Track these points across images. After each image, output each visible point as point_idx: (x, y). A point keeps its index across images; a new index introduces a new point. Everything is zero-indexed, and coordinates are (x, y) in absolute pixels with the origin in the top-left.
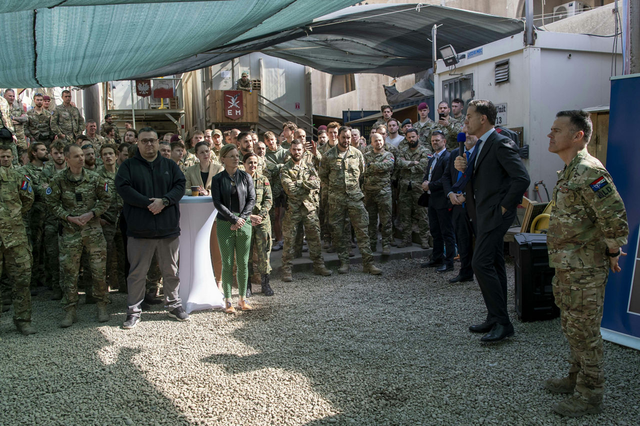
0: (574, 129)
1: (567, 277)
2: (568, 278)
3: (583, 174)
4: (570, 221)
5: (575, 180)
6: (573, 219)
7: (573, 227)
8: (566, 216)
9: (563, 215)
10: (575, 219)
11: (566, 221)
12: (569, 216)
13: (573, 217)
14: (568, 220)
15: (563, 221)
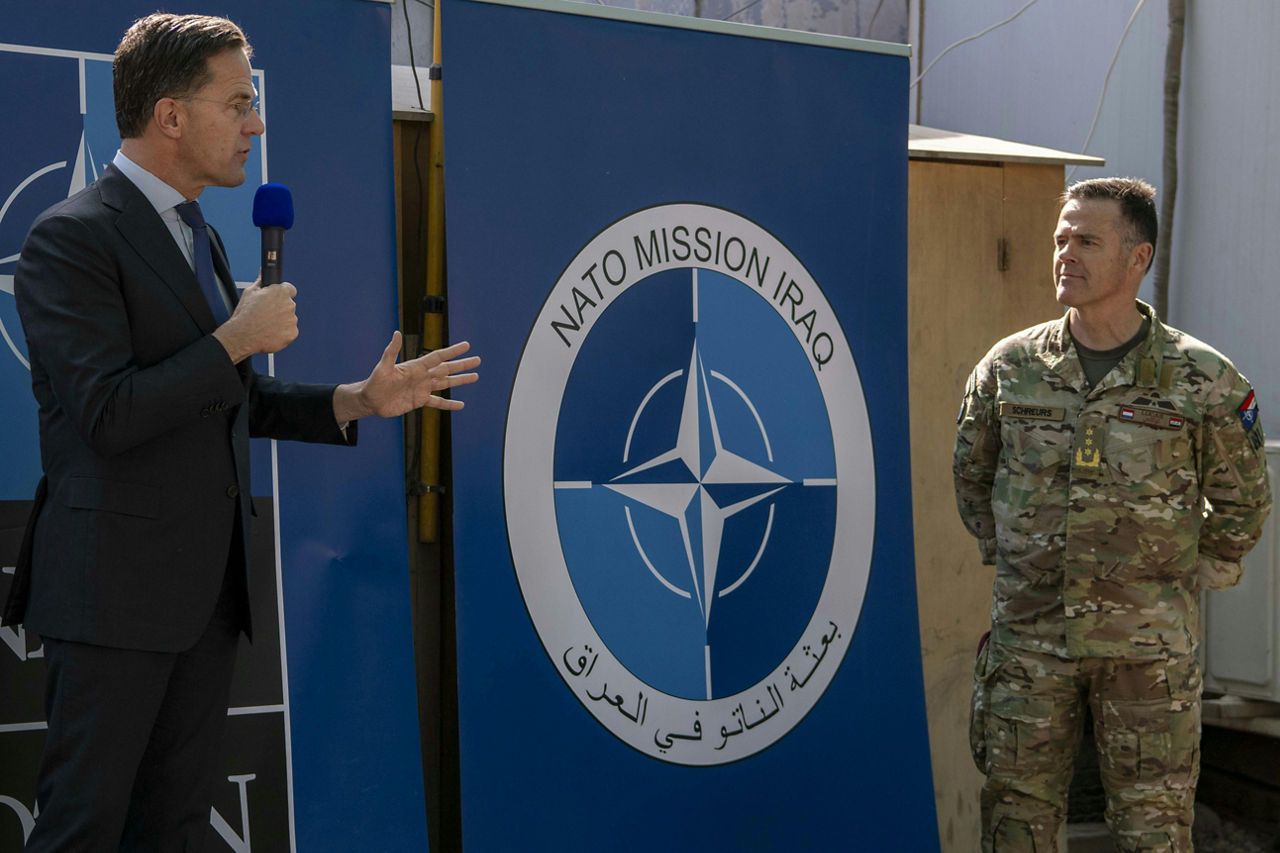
0: (1131, 237)
1: (1157, 677)
2: (1159, 680)
3: (1219, 377)
4: (1168, 514)
5: (1196, 392)
6: (1174, 509)
7: (1174, 532)
8: (1158, 500)
9: (1149, 497)
10: (1181, 508)
11: (1155, 513)
12: (1164, 498)
13: (1175, 502)
14: (1162, 511)
15: (1148, 515)
